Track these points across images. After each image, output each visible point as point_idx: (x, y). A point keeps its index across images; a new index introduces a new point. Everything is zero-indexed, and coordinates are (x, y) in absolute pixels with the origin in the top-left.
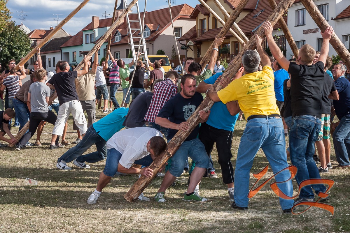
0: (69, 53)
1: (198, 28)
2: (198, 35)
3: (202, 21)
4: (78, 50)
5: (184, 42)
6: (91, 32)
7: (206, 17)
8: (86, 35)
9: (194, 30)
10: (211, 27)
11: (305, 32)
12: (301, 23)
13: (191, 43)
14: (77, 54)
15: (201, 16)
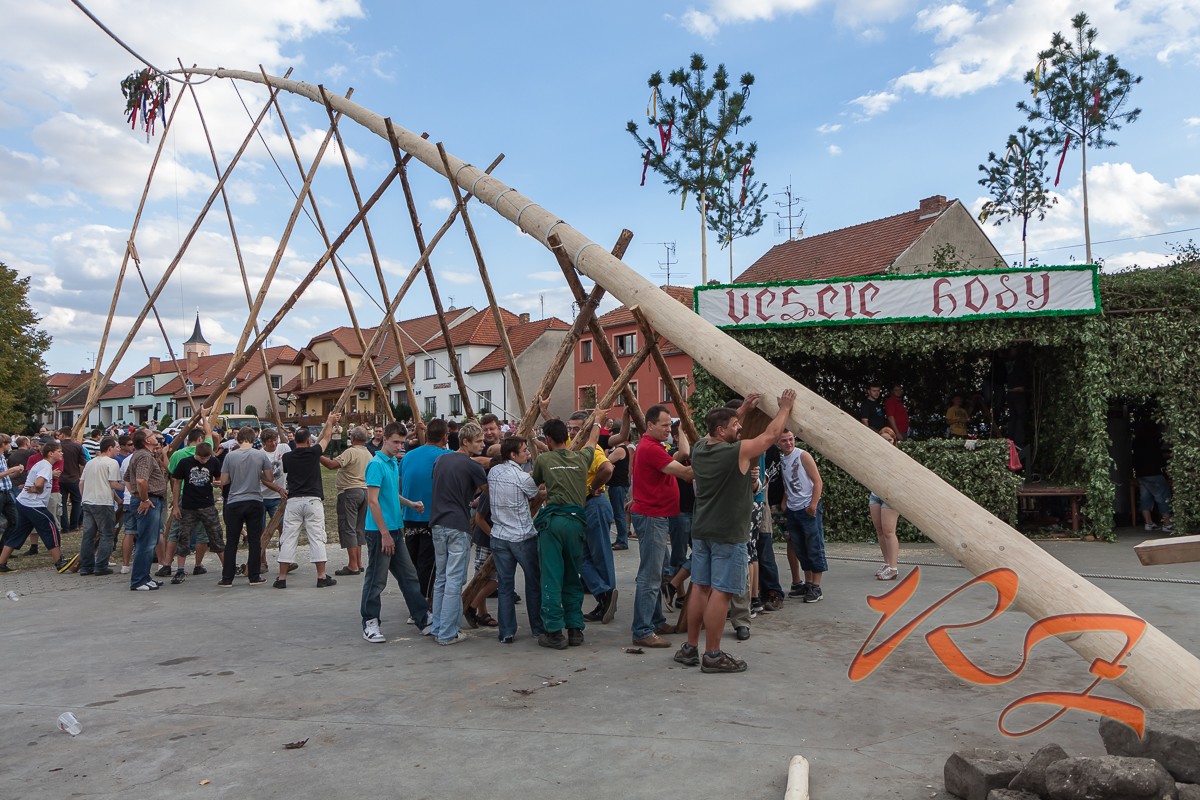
0: (111, 408)
1: (304, 377)
2: (303, 386)
3: (309, 368)
4: (126, 404)
5: (284, 396)
6: (149, 379)
7: (313, 364)
8: (140, 383)
9: (298, 380)
10: (320, 378)
11: (436, 387)
12: (431, 376)
13: (293, 397)
14: (126, 410)
15: (307, 363)
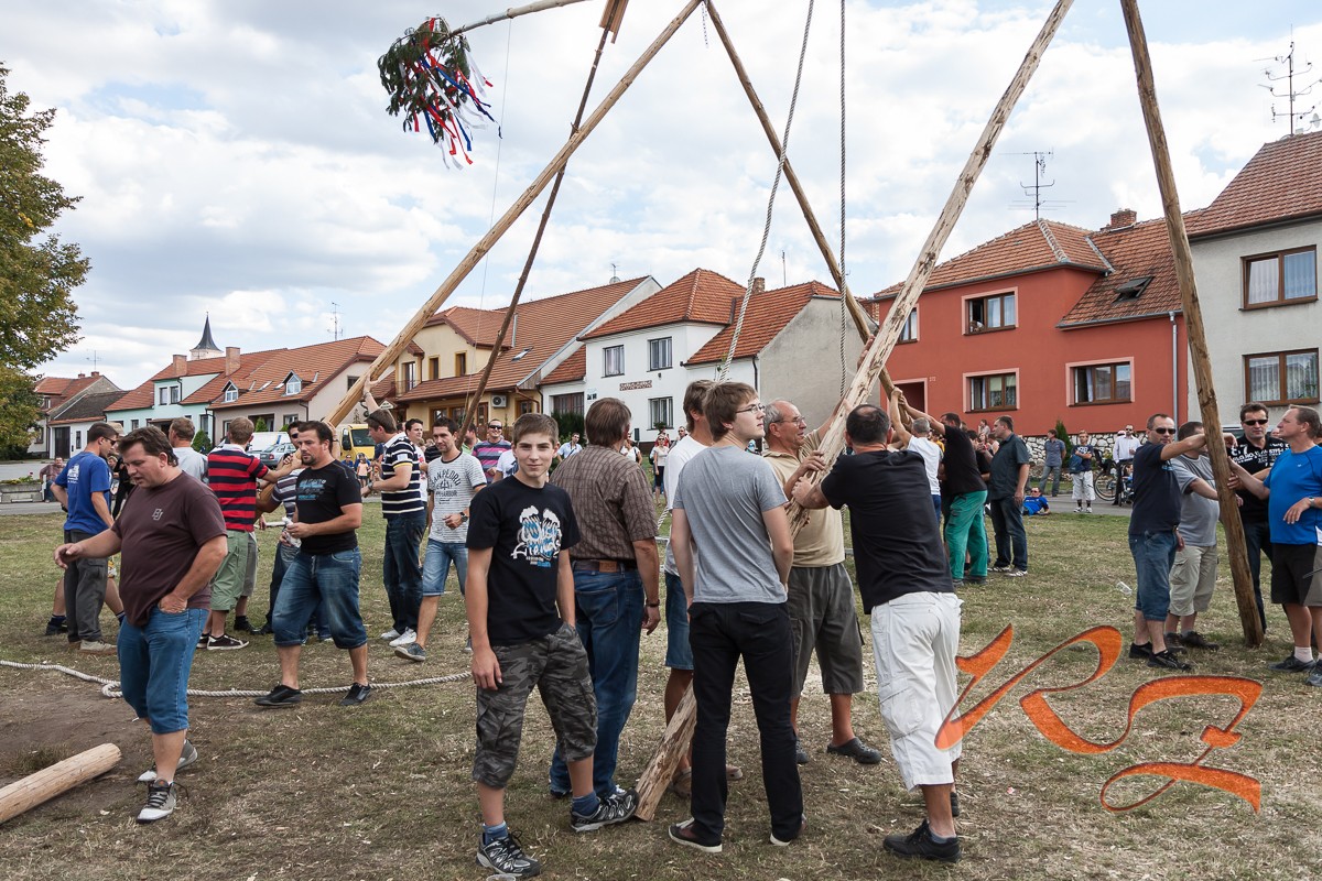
2: (400, 391)
3: (408, 365)
6: (173, 384)
7: (416, 359)
8: (160, 389)
9: (390, 382)
10: (426, 377)
11: (624, 387)
12: (614, 371)
